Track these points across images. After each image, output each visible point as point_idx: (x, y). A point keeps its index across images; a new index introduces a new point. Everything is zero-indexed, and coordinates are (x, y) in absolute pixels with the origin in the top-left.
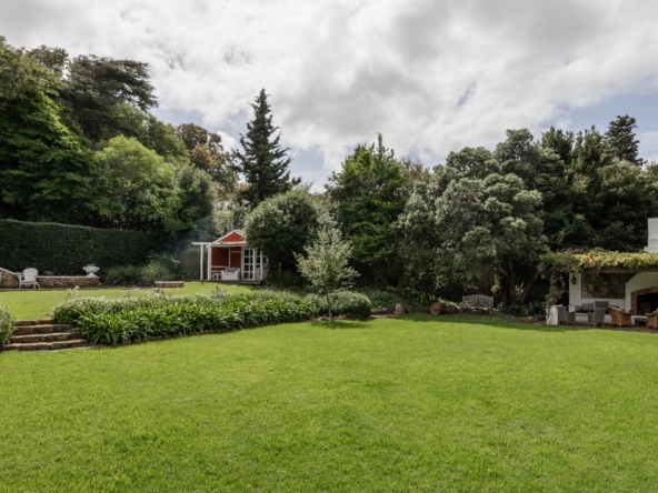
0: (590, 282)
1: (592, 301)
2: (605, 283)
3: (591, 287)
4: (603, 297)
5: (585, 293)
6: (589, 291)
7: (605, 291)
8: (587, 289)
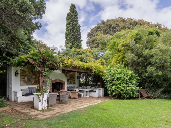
0: (26, 76)
1: (26, 87)
2: (34, 77)
3: (26, 78)
4: (32, 84)
5: (22, 83)
6: (24, 81)
7: (33, 81)
8: (23, 80)
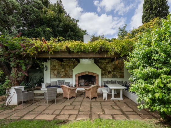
0: (55, 69)
1: (56, 80)
2: (63, 70)
4: (62, 77)
5: (52, 76)
6: (55, 74)
7: (63, 74)
8: (53, 73)
